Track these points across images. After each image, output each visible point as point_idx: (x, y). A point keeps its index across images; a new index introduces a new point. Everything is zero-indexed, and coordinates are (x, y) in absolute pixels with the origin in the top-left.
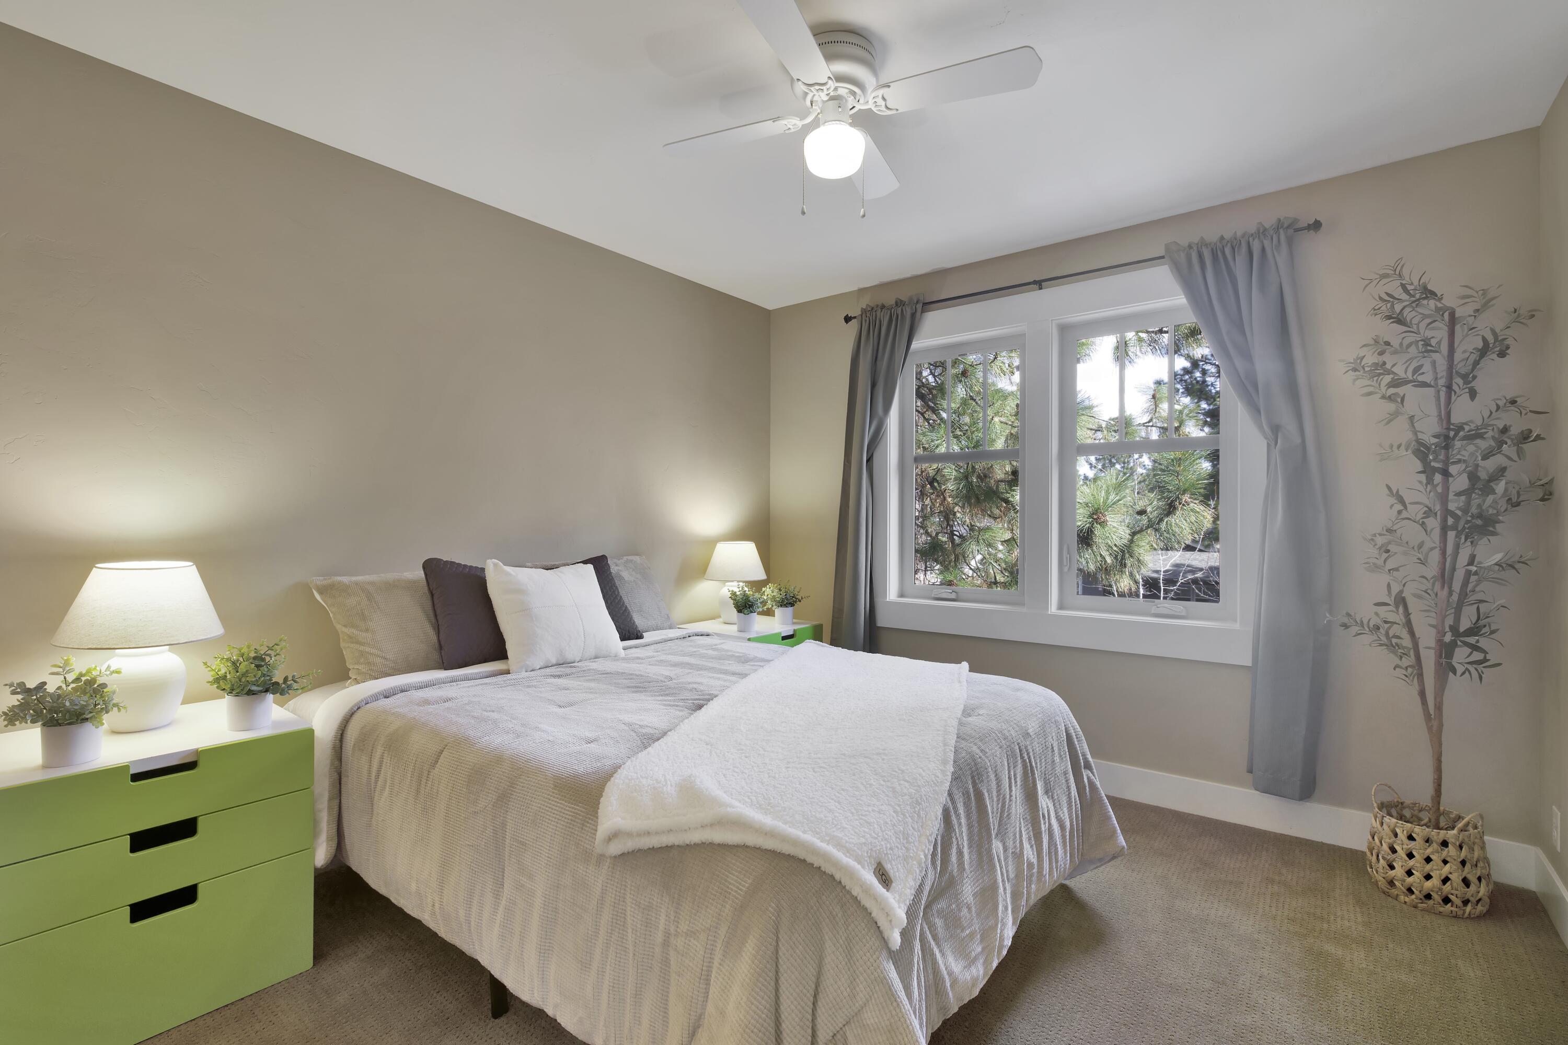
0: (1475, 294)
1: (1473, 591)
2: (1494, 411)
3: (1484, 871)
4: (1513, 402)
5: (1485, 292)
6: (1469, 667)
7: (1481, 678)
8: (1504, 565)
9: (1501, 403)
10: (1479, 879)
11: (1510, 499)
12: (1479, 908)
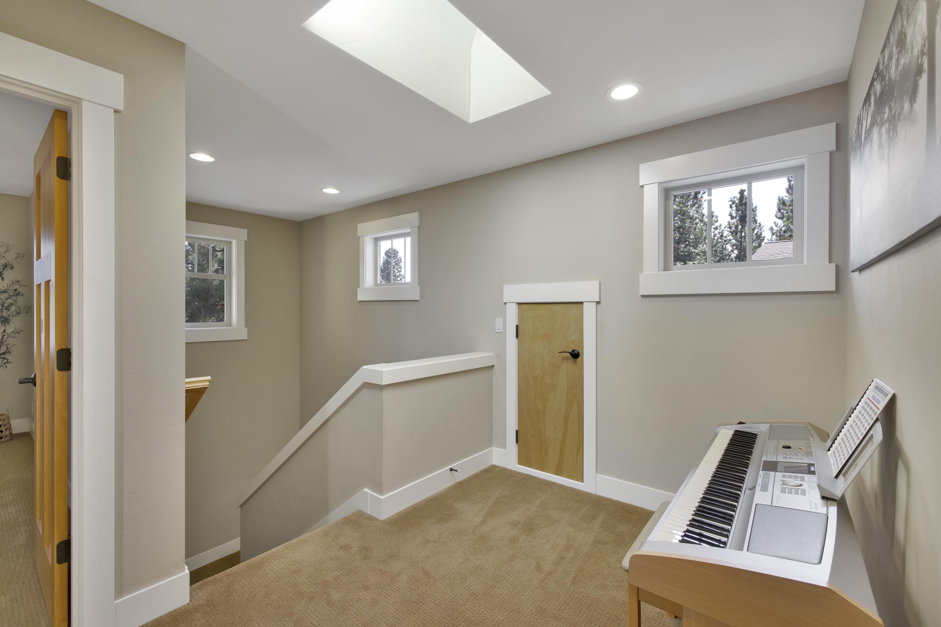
0: (4, 245)
1: (6, 341)
2: (11, 284)
3: (8, 427)
4: (18, 282)
5: (8, 245)
6: (3, 365)
7: (6, 367)
8: (15, 333)
9: (14, 282)
10: (6, 430)
11: (17, 312)
12: (7, 438)
